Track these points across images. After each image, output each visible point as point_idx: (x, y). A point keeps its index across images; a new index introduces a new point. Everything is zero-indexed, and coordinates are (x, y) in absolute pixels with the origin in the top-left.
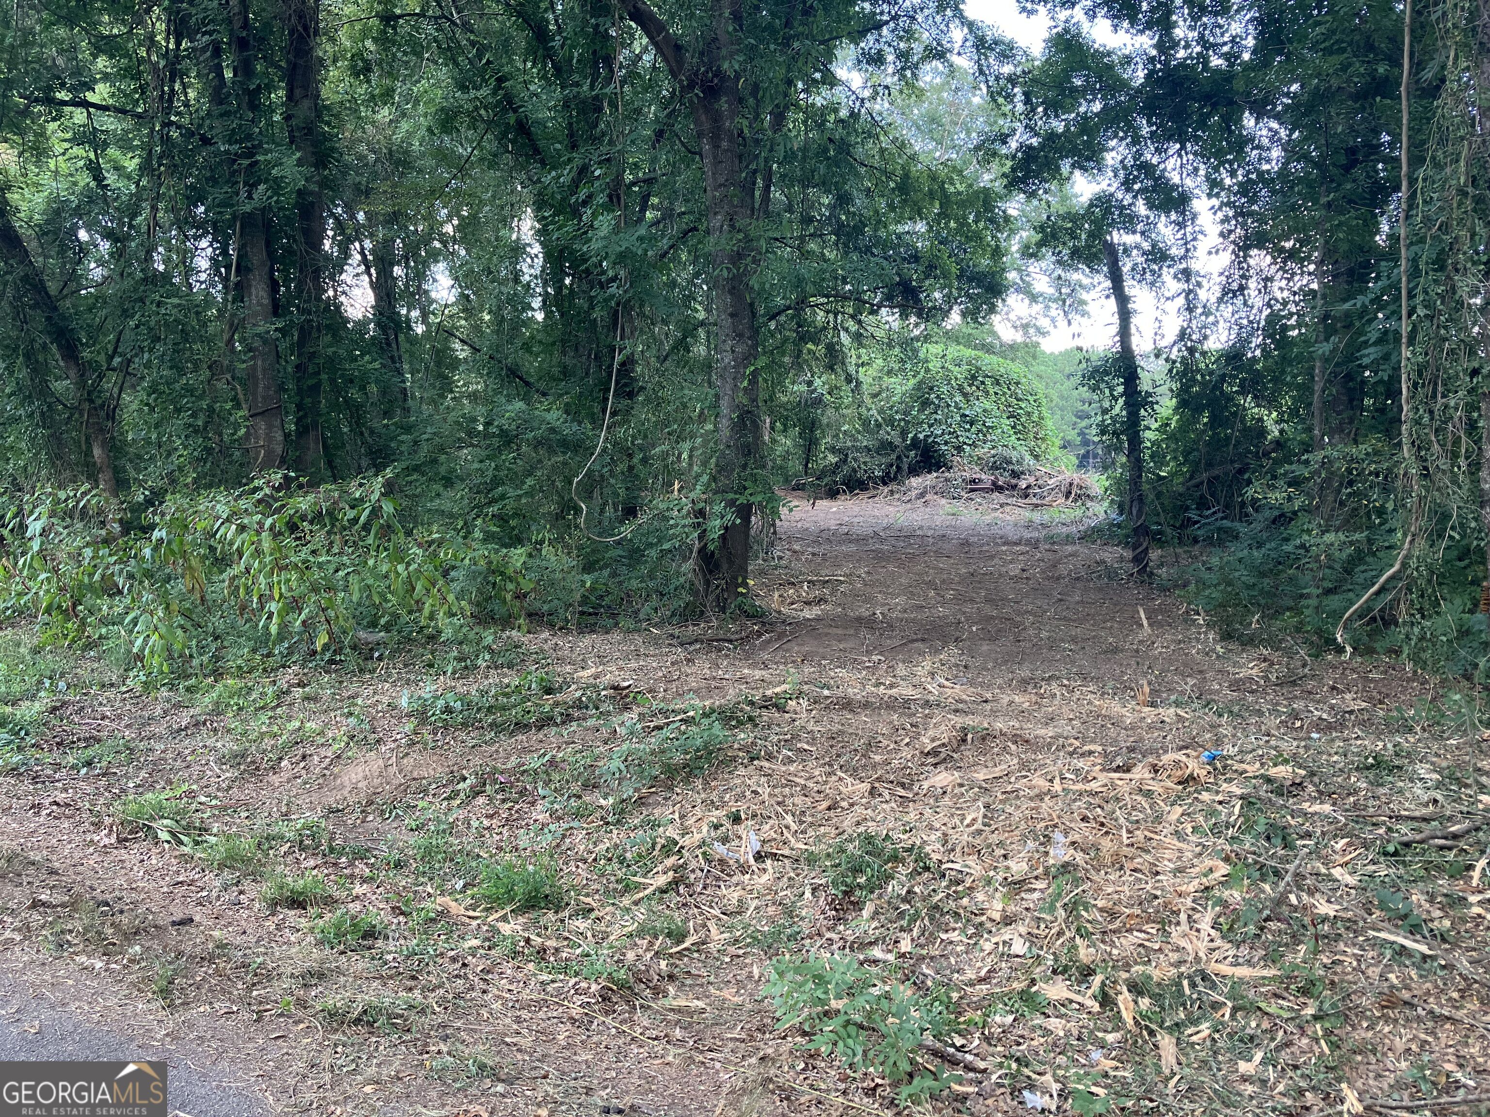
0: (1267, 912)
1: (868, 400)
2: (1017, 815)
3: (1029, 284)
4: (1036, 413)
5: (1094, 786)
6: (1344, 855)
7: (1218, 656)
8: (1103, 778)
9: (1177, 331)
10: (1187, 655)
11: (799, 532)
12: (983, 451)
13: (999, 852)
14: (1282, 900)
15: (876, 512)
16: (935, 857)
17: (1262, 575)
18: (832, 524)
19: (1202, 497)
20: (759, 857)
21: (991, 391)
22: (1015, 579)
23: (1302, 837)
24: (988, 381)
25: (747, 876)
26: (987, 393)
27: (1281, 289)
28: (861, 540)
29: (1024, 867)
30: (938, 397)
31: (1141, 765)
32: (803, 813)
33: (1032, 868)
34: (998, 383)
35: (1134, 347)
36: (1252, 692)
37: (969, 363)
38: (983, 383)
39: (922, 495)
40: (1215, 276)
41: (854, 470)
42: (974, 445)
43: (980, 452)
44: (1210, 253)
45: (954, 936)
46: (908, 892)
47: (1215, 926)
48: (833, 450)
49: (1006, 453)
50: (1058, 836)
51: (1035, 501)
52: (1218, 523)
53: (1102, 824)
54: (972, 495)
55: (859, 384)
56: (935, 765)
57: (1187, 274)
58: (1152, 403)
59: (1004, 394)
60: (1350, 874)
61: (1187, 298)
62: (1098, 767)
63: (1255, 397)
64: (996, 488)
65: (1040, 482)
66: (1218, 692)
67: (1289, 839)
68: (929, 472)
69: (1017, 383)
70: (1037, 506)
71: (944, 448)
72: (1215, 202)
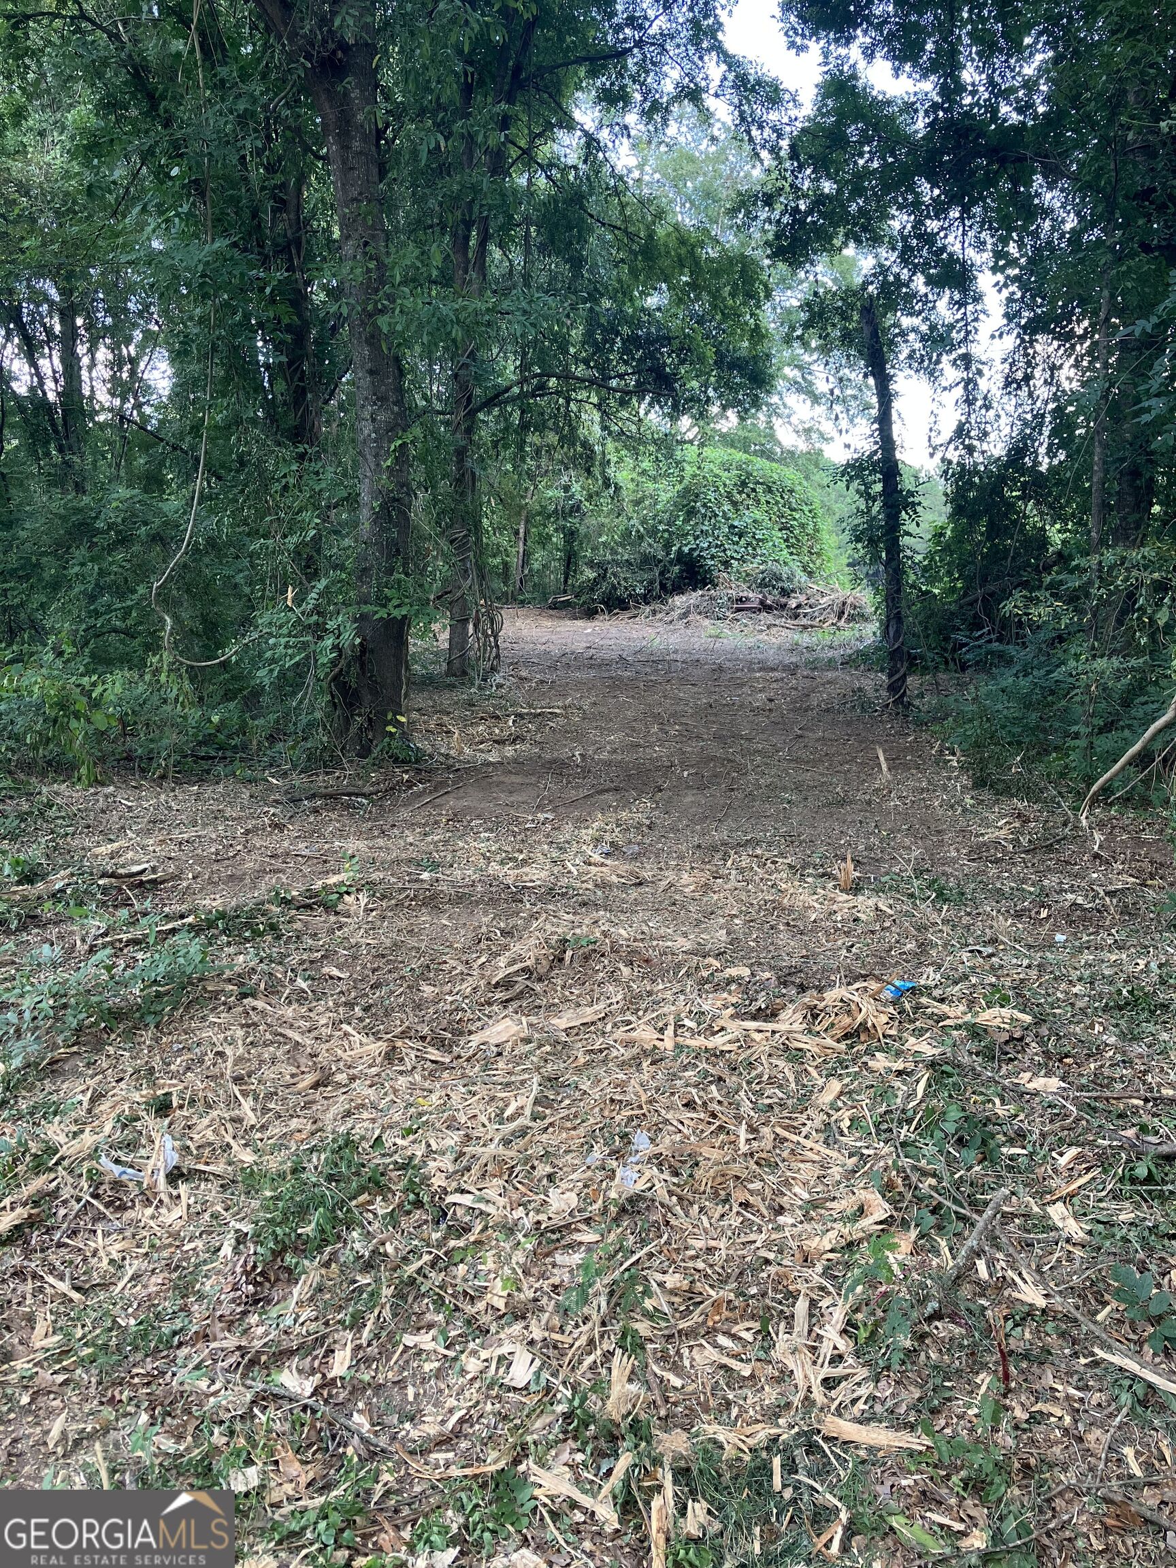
0: (932, 1306)
1: (629, 508)
2: (595, 1094)
3: (811, 384)
4: (811, 526)
5: (718, 1041)
6: (1070, 1179)
7: (965, 810)
8: (736, 1028)
9: (953, 426)
10: (927, 807)
11: (539, 656)
12: (752, 566)
13: (543, 1169)
14: (964, 1274)
15: (635, 635)
16: (438, 1181)
17: (1028, 706)
18: (580, 647)
19: (976, 616)
20: (175, 1176)
21: (763, 500)
22: (757, 711)
23: (1011, 1142)
24: (760, 489)
25: (149, 1211)
26: (758, 502)
27: (1070, 379)
28: (605, 664)
29: (573, 1199)
30: (704, 505)
31: (791, 1007)
32: (270, 1096)
33: (587, 1200)
34: (770, 490)
35: (895, 437)
36: (996, 861)
37: (739, 468)
38: (754, 490)
39: (685, 615)
40: (998, 362)
41: (614, 588)
42: (742, 560)
43: (748, 567)
44: (993, 337)
45: (425, 1340)
46: (375, 1252)
47: (849, 1330)
48: (591, 564)
49: (776, 568)
50: (641, 1140)
51: (805, 621)
52: (989, 646)
53: (714, 1115)
54: (739, 615)
55: (618, 488)
56: (505, 1003)
57: (967, 359)
58: (913, 504)
59: (777, 503)
60: (1076, 1216)
61: (966, 388)
62: (731, 1011)
63: (1038, 503)
64: (765, 607)
65: (812, 601)
66: (954, 861)
67: (992, 1143)
68: (694, 590)
69: (791, 491)
70: (805, 627)
71: (710, 562)
72: (1000, 277)
